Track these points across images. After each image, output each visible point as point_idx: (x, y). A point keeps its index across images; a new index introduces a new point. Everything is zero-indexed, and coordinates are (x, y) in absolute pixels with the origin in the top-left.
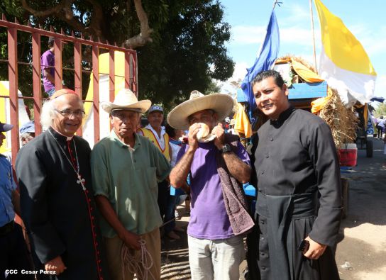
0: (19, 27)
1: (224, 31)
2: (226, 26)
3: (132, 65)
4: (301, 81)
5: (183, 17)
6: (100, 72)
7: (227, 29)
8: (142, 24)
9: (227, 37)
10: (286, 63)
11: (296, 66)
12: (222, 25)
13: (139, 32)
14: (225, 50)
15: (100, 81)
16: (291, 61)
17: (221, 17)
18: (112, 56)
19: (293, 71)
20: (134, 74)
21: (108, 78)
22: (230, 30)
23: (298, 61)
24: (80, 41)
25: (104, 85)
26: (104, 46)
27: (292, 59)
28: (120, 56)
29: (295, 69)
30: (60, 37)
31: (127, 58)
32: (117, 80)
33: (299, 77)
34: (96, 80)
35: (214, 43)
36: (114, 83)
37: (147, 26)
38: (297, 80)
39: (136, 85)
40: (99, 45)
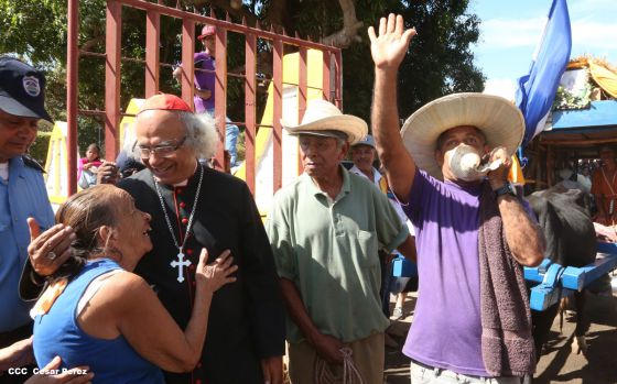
0: (164, 10)
1: (470, 28)
2: (473, 21)
3: (333, 72)
4: (605, 96)
5: (406, 5)
6: (284, 81)
7: (474, 25)
8: (346, 15)
9: (474, 36)
10: (580, 68)
11: (597, 72)
12: (467, 18)
13: (341, 27)
14: (471, 57)
15: (284, 96)
16: (588, 66)
17: (465, 6)
18: (304, 57)
19: (592, 82)
20: (337, 86)
21: (297, 92)
22: (479, 26)
23: (601, 65)
24: (255, 32)
25: (290, 102)
26: (290, 40)
27: (590, 62)
28: (315, 56)
29: (595, 79)
30: (224, 25)
31: (326, 60)
32: (310, 93)
33: (602, 90)
34: (278, 93)
35: (453, 46)
36: (305, 99)
37: (353, 17)
38: (598, 96)
39: (339, 102)
40: (284, 39)
